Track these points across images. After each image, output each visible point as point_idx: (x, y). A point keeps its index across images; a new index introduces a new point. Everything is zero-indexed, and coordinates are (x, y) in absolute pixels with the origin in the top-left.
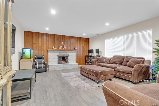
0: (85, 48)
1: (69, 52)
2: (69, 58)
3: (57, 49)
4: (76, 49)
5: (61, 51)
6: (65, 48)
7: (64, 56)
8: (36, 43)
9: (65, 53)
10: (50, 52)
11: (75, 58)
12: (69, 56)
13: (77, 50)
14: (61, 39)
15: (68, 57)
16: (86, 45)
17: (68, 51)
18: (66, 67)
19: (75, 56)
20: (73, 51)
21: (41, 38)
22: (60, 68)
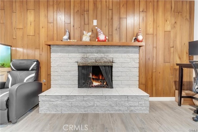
0: (175, 37)
1: (116, 52)
2: (114, 70)
3: (76, 41)
4: (142, 41)
5: (89, 49)
6: (102, 37)
7: (97, 64)
8: (21, 27)
9: (102, 55)
10: (56, 52)
11: (136, 72)
12: (114, 65)
13: (143, 44)
14: (91, 12)
15: (112, 67)
16: (178, 26)
17: (112, 49)
18: (98, 104)
19: (137, 65)
20: (130, 49)
21: (33, 12)
22: (76, 106)
